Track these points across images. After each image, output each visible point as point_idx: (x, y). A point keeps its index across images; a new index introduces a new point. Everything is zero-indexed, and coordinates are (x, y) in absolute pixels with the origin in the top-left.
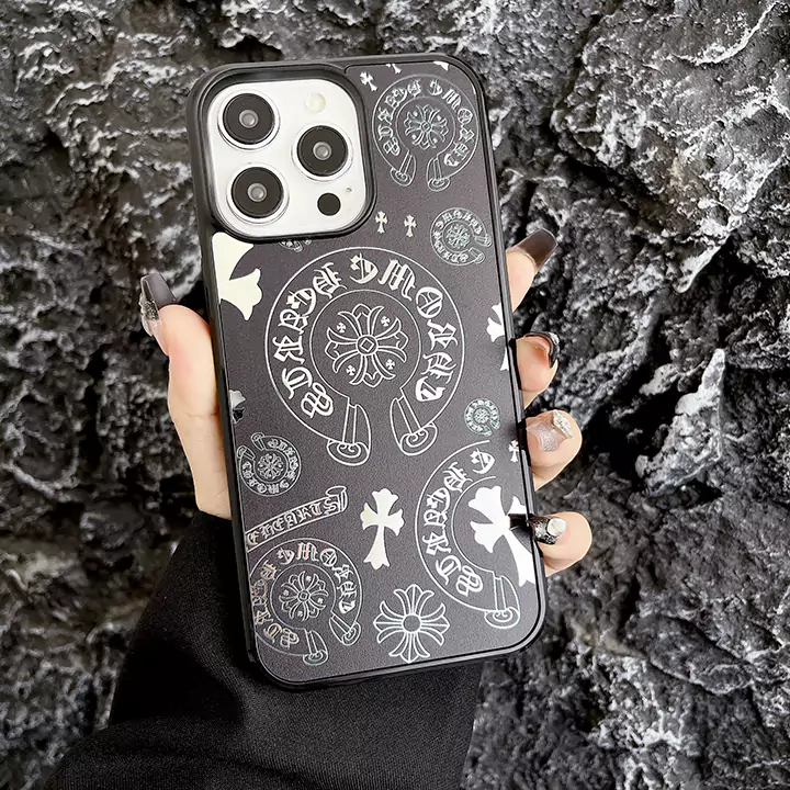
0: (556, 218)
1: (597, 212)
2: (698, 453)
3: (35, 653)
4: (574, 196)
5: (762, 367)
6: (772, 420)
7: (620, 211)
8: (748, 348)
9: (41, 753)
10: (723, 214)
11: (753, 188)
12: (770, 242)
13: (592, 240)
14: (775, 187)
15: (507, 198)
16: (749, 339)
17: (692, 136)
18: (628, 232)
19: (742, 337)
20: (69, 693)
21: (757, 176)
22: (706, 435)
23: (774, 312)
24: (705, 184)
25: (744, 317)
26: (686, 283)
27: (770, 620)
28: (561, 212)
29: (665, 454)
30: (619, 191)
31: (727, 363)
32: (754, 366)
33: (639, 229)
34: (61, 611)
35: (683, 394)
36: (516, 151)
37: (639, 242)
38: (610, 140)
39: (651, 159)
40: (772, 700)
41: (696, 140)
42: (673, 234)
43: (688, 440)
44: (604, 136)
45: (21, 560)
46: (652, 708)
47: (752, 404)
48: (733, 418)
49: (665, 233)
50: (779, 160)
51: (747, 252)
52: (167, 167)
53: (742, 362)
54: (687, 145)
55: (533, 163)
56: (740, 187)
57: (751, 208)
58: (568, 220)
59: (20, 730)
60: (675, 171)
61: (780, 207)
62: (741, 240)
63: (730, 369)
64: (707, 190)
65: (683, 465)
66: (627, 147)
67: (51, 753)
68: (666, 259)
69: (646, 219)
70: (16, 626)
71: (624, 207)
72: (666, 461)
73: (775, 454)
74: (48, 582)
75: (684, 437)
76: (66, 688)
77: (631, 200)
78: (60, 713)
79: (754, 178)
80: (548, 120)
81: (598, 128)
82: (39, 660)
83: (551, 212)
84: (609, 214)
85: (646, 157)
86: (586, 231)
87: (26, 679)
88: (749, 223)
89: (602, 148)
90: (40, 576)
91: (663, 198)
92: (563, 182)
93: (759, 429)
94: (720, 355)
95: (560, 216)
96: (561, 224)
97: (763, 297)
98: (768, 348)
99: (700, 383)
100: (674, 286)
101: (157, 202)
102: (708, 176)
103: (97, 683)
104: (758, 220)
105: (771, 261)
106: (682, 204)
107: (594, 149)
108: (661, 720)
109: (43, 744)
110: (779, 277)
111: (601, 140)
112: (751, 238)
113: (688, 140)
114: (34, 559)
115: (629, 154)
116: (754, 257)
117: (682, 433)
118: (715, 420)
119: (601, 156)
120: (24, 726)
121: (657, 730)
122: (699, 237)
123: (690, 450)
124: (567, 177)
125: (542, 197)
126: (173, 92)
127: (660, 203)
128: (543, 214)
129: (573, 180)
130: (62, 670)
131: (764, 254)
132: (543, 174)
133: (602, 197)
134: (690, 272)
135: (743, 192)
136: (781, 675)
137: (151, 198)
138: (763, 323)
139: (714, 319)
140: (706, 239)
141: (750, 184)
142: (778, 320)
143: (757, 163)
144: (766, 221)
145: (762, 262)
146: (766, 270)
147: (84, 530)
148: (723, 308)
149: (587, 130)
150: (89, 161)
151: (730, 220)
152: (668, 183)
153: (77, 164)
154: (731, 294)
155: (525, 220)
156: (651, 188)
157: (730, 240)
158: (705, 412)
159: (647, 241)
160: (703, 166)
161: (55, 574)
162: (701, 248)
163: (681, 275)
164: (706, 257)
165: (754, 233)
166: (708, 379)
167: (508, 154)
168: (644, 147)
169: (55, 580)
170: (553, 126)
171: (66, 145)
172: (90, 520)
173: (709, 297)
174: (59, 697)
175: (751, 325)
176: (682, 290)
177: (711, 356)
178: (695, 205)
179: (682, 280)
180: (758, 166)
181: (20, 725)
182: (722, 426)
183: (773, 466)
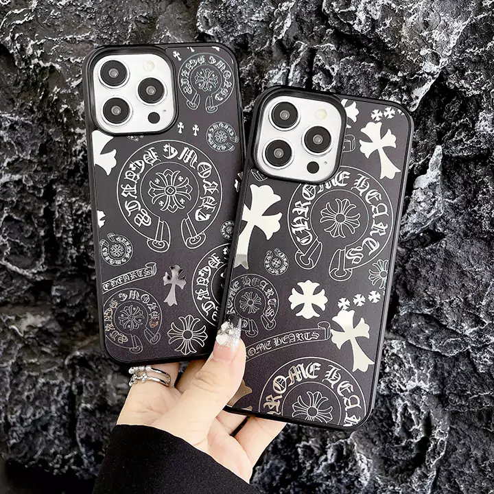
0: (331, 71)
1: (356, 65)
2: (429, 212)
3: (34, 374)
4: (341, 55)
5: (465, 154)
6: (473, 187)
7: (371, 62)
8: (457, 143)
9: (45, 433)
10: (436, 58)
11: (454, 39)
12: (466, 73)
13: (355, 83)
14: (467, 38)
15: (299, 60)
16: (457, 138)
17: (413, 8)
18: (376, 76)
19: (452, 136)
20: (58, 395)
21: (456, 31)
22: (433, 200)
23: (471, 119)
24: (423, 39)
25: (453, 123)
26: (415, 105)
27: (478, 309)
28: (333, 66)
29: (409, 214)
30: (369, 49)
31: (443, 154)
32: (461, 154)
33: (384, 73)
34: (45, 347)
35: (417, 176)
36: (301, 29)
37: (384, 81)
38: (361, 16)
39: (388, 25)
40: (482, 357)
41: (416, 10)
42: (405, 74)
43: (422, 204)
44: (357, 13)
45: (18, 319)
46: (410, 369)
47: (460, 179)
48: (449, 188)
49: (400, 74)
50: (469, 20)
51: (452, 82)
52: (78, 60)
53: (453, 153)
54: (410, 15)
55: (313, 36)
56: (446, 39)
57: (453, 52)
58: (338, 71)
59: (30, 420)
60: (404, 32)
61: (472, 50)
62: (448, 74)
63: (445, 158)
64: (425, 43)
65: (421, 220)
66: (372, 19)
67: (51, 432)
68: (401, 91)
69: (387, 66)
70: (19, 358)
71: (372, 60)
72: (410, 219)
73: (476, 208)
74: (36, 330)
75: (420, 202)
76: (55, 393)
77: (376, 55)
78: (53, 408)
79: (454, 33)
80: (321, 6)
81: (353, 8)
82: (37, 377)
83: (327, 67)
84: (364, 65)
85: (385, 25)
86: (350, 77)
87: (30, 390)
88: (452, 63)
89: (356, 22)
90: (30, 327)
91: (397, 51)
92: (333, 47)
93: (465, 194)
94: (439, 149)
95: (333, 69)
96: (334, 74)
97: (463, 110)
98: (469, 142)
99: (428, 168)
100: (408, 107)
101: (75, 84)
102: (425, 33)
103: (74, 388)
104: (458, 60)
105: (468, 86)
106: (410, 53)
107: (351, 22)
108: (416, 375)
109: (45, 428)
110: (473, 96)
111: (356, 16)
112: (454, 72)
113: (410, 11)
114: (25, 318)
115: (374, 24)
116: (457, 84)
117: (418, 201)
118: (438, 190)
119: (356, 27)
120: (33, 418)
121: (414, 381)
122: (421, 75)
123: (424, 210)
124: (335, 43)
125: (320, 58)
126: (76, 10)
127: (396, 54)
128: (322, 68)
129: (339, 45)
130: (52, 382)
131: (463, 81)
132: (320, 43)
133: (358, 54)
134: (417, 98)
135: (448, 42)
136: (487, 341)
137: (70, 82)
138: (464, 126)
139: (434, 127)
140: (426, 76)
141: (452, 37)
142: (474, 123)
143: (456, 23)
144: (463, 60)
145: (462, 87)
146: (465, 92)
147: (54, 296)
148: (439, 120)
149: (347, 10)
150: (27, 61)
151: (441, 61)
152: (400, 40)
153: (19, 64)
154: (444, 110)
155: (311, 74)
156: (389, 45)
157: (441, 74)
158: (432, 186)
159: (389, 80)
160: (422, 27)
161: (40, 325)
162: (423, 81)
163: (411, 100)
164: (427, 86)
165: (456, 69)
166: (433, 165)
167: (296, 32)
168: (383, 18)
169: (40, 329)
170: (324, 10)
171: (11, 52)
172: (57, 290)
173: (430, 113)
174: (52, 398)
175: (457, 128)
176: (413, 110)
177: (433, 150)
178: (418, 53)
179: (412, 103)
180: (456, 24)
181: (30, 418)
182: (443, 194)
183: (475, 216)
